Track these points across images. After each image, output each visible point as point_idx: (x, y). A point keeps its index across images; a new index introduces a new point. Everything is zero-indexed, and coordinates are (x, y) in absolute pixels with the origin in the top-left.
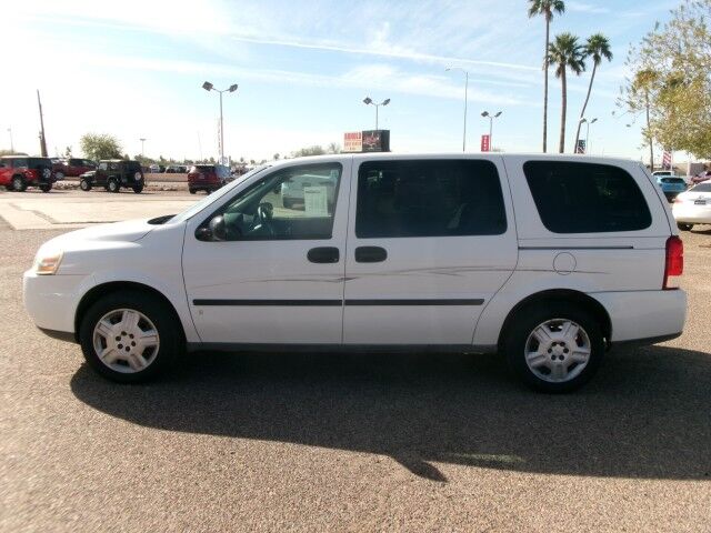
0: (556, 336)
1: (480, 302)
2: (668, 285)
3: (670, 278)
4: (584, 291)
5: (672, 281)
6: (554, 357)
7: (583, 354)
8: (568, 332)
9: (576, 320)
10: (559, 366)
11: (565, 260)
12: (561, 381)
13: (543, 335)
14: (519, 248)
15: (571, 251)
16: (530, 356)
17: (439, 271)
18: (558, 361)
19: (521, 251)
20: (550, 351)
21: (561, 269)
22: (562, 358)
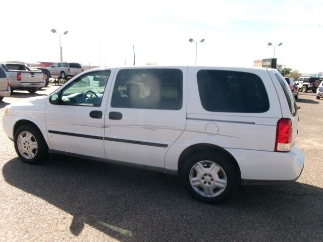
0: (207, 170)
1: (166, 146)
2: (278, 149)
3: (279, 144)
4: (222, 146)
5: (281, 146)
6: (205, 183)
7: (222, 183)
8: (214, 169)
9: (219, 163)
10: (208, 188)
11: (212, 127)
12: (209, 196)
13: (199, 169)
14: (187, 118)
15: (215, 122)
16: (192, 179)
17: (147, 127)
18: (207, 184)
19: (188, 120)
20: (203, 178)
21: (209, 132)
22: (210, 183)
